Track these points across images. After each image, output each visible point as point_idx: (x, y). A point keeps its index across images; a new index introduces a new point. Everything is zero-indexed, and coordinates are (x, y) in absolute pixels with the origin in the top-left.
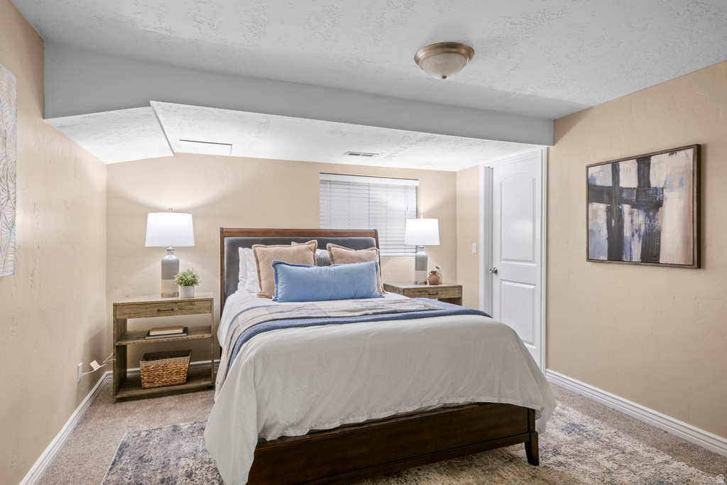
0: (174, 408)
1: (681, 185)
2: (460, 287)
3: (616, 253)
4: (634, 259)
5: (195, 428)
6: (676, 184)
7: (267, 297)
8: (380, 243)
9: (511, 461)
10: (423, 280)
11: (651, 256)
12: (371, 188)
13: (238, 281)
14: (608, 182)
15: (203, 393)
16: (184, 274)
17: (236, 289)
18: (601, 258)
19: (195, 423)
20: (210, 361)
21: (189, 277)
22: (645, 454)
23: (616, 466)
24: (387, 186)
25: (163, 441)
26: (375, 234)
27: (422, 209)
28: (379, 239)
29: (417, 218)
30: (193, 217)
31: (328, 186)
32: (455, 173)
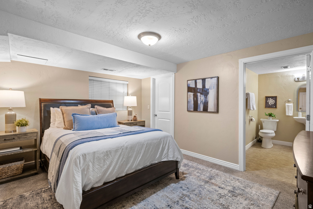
0: (17, 187)
1: (214, 88)
2: (144, 121)
3: (196, 109)
4: (201, 110)
5: (33, 194)
6: (212, 88)
7: (68, 129)
8: (114, 105)
9: (171, 179)
10: (130, 119)
11: (205, 110)
12: (110, 84)
13: (50, 123)
14: (194, 86)
15: (33, 177)
16: (21, 121)
17: (49, 126)
18: (191, 110)
19: (33, 191)
20: (34, 161)
21: (24, 122)
22: (206, 169)
23: (200, 174)
24: (116, 83)
25: (16, 204)
26: (112, 102)
27: (130, 92)
28: (114, 104)
29: (127, 96)
30: (24, 93)
31: (92, 82)
32: (141, 80)
